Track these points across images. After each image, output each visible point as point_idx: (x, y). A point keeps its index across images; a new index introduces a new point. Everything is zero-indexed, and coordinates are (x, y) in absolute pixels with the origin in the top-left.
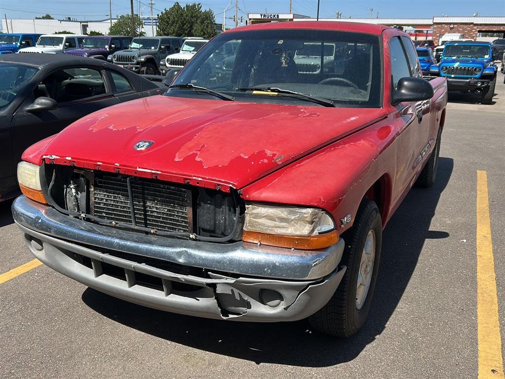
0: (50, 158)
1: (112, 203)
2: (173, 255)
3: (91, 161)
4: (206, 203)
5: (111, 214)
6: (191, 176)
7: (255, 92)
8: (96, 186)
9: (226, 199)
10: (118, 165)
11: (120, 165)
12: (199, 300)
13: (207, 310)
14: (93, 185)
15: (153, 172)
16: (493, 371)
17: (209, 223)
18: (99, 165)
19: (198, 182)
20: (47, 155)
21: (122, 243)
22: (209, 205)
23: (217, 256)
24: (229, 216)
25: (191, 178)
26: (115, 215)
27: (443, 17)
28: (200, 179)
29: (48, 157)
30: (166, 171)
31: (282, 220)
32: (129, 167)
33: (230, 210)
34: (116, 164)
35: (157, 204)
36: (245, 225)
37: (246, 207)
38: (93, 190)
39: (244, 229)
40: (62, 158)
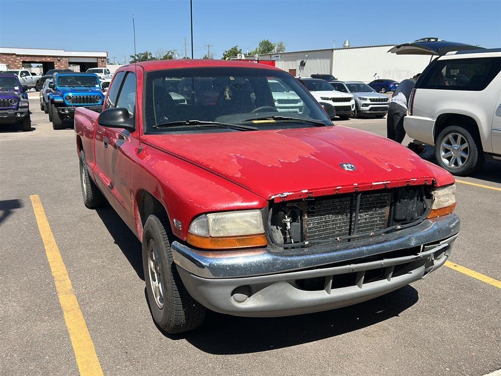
0: (281, 196)
1: (323, 224)
3: (330, 187)
4: (405, 198)
7: (255, 122)
9: (418, 192)
10: (357, 184)
11: (358, 184)
12: (411, 273)
14: (306, 213)
15: (385, 183)
18: (339, 189)
19: (414, 182)
20: (277, 194)
21: (370, 248)
24: (417, 204)
25: (409, 180)
29: (278, 196)
32: (366, 184)
33: (418, 200)
34: (355, 184)
36: (434, 205)
37: (433, 193)
38: (306, 217)
39: (433, 208)
40: (297, 193)
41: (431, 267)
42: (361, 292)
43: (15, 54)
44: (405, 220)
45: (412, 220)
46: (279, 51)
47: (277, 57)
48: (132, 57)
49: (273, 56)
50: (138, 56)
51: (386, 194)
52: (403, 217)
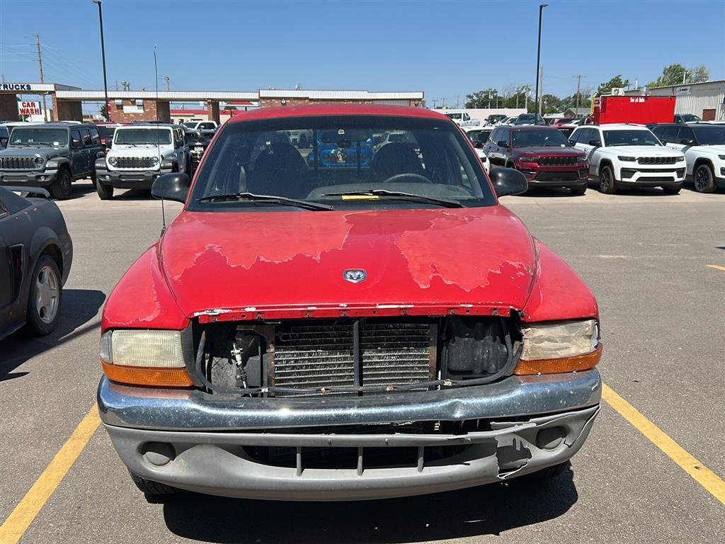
0: (210, 314)
1: (307, 363)
2: (445, 412)
3: (296, 307)
4: (462, 336)
5: (305, 379)
6: (458, 304)
8: (278, 345)
9: (491, 326)
10: (346, 306)
11: (350, 305)
12: (469, 464)
13: (483, 474)
14: (272, 343)
15: (402, 306)
16: (696, 467)
17: (466, 361)
18: (311, 311)
19: (468, 310)
20: (204, 311)
21: (364, 411)
22: (466, 339)
23: (504, 398)
24: (493, 346)
25: (458, 306)
26: (310, 379)
27: (270, 89)
28: (470, 306)
29: (205, 313)
30: (421, 302)
31: (564, 339)
32: (365, 305)
33: (495, 340)
35: (380, 351)
36: (524, 354)
37: (523, 331)
38: (272, 350)
39: (523, 359)
40: (235, 311)
41: (524, 460)
42: (359, 482)
43: (307, 98)
44: (470, 372)
45: (485, 373)
46: (698, 80)
47: (683, 90)
48: (470, 97)
49: (678, 89)
50: (477, 95)
51: (427, 325)
52: (463, 367)
